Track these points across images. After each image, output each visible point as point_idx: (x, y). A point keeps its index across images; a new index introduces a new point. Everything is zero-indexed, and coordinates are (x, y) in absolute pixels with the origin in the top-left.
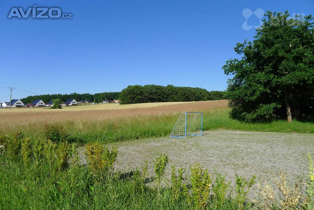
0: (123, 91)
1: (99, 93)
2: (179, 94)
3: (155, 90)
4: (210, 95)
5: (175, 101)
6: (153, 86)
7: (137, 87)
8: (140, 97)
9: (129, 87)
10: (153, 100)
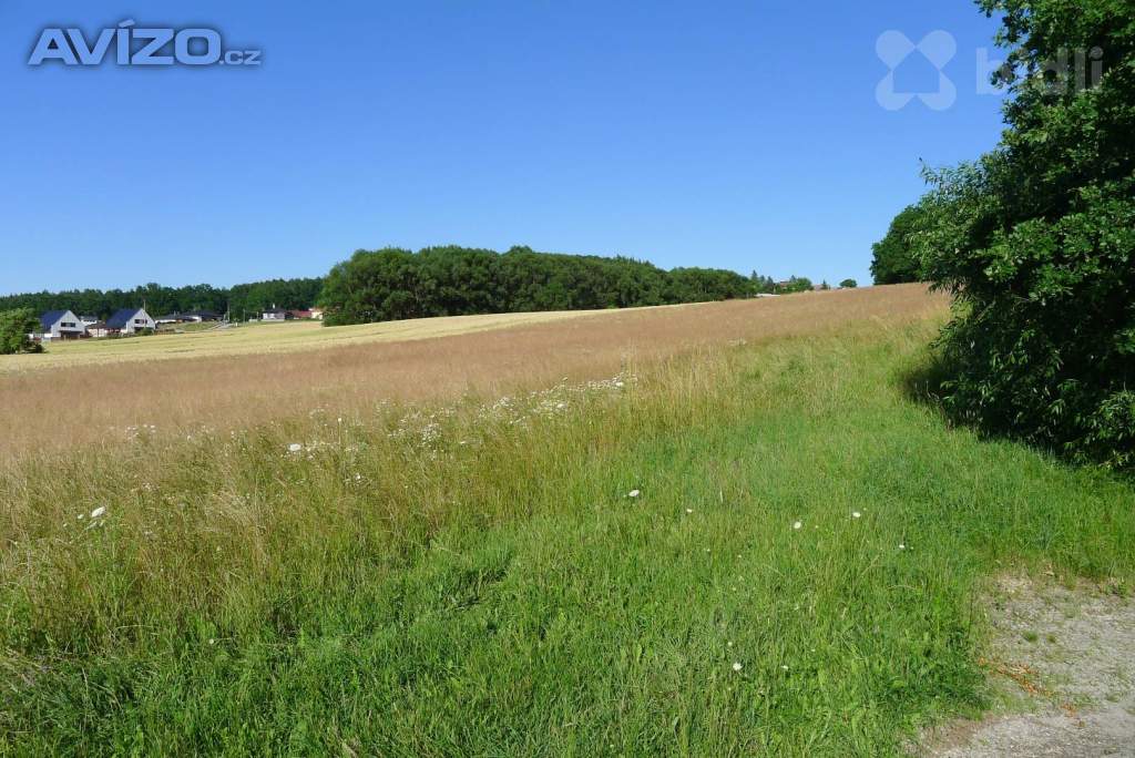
0: (335, 273)
1: (250, 281)
2: (553, 284)
3: (460, 268)
4: (670, 282)
5: (540, 307)
6: (455, 252)
7: (390, 256)
8: (403, 295)
9: (360, 255)
10: (454, 307)
